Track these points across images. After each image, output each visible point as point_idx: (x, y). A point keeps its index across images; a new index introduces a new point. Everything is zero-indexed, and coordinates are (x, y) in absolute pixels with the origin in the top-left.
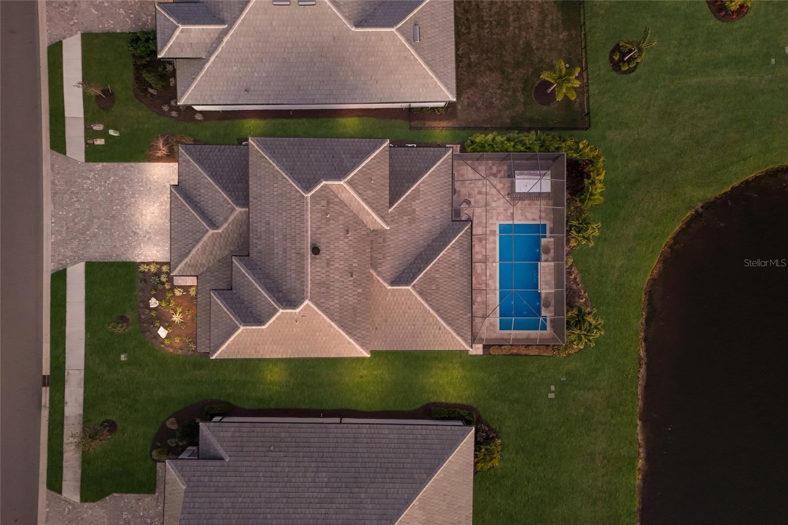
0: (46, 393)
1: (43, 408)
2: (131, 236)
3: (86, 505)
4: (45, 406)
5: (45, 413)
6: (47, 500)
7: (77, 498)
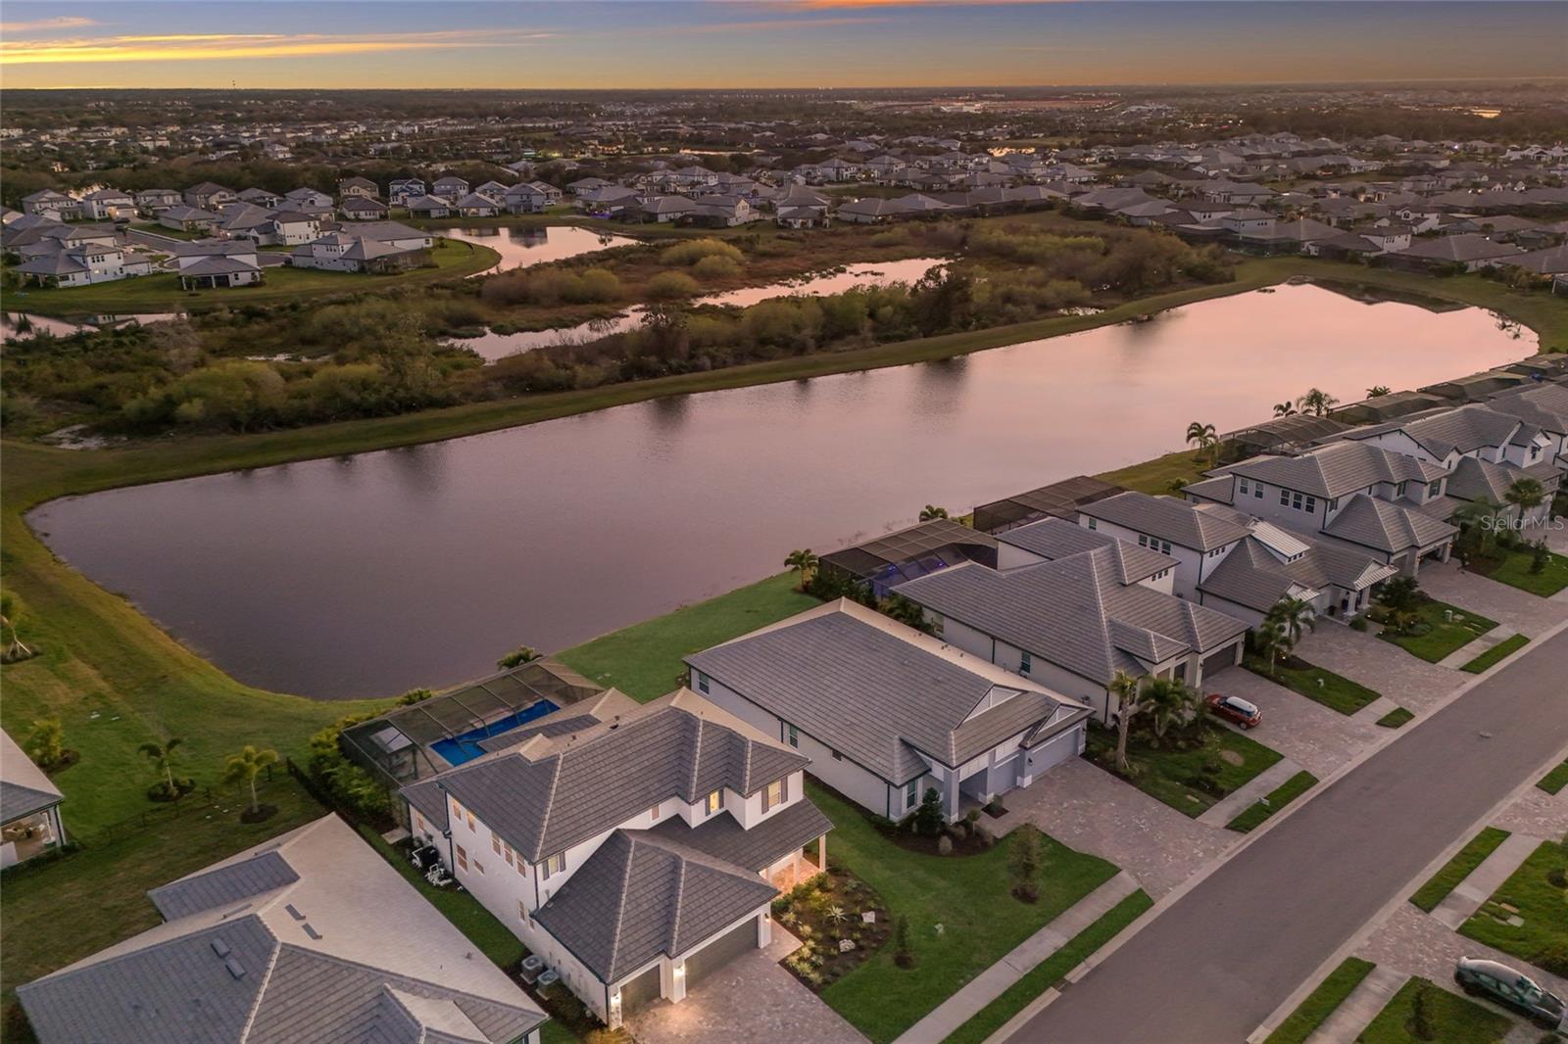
0: (1075, 975)
1: (1094, 965)
2: (793, 1025)
3: (1119, 865)
4: (1088, 966)
5: (1095, 960)
6: (1163, 896)
7: (1124, 874)
